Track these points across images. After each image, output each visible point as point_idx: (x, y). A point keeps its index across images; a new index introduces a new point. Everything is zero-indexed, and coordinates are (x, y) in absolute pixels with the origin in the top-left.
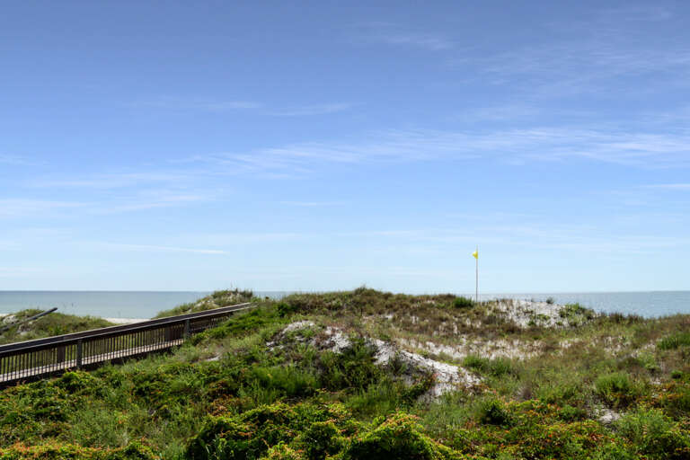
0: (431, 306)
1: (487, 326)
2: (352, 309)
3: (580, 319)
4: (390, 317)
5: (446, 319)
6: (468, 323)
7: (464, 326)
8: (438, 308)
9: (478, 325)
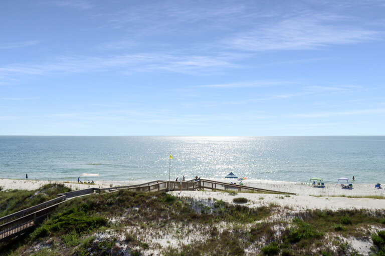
0: (155, 200)
1: (184, 214)
2: (119, 205)
3: (222, 209)
4: (137, 209)
5: (164, 210)
6: (174, 212)
7: (172, 214)
8: (159, 201)
9: (178, 214)
